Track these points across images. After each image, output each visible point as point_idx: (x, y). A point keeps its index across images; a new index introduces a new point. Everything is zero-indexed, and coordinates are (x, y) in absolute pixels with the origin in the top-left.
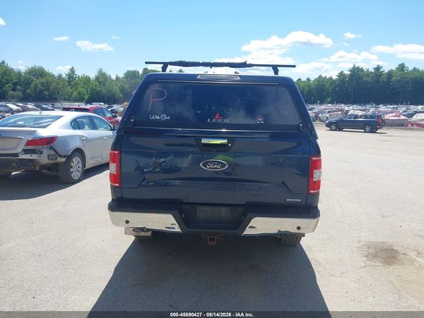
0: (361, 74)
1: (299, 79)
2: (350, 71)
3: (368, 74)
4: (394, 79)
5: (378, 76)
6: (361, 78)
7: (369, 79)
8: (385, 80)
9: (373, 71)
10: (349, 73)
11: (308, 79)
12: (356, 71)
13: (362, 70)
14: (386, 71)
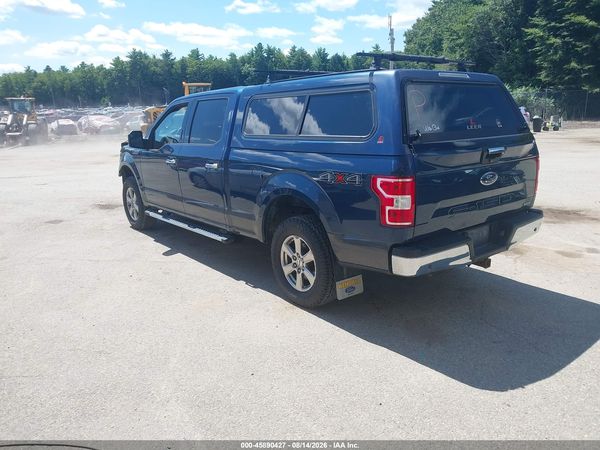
0: (146, 62)
1: (48, 69)
2: (131, 57)
3: (156, 63)
4: (189, 70)
5: (168, 65)
6: (146, 67)
7: (158, 70)
8: (179, 71)
9: (161, 58)
10: (128, 59)
11: (63, 68)
12: (138, 59)
13: (146, 57)
14: (178, 59)
